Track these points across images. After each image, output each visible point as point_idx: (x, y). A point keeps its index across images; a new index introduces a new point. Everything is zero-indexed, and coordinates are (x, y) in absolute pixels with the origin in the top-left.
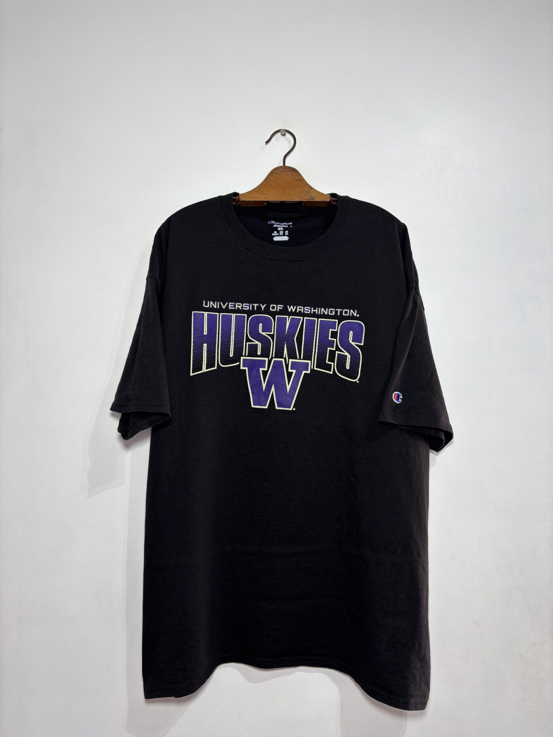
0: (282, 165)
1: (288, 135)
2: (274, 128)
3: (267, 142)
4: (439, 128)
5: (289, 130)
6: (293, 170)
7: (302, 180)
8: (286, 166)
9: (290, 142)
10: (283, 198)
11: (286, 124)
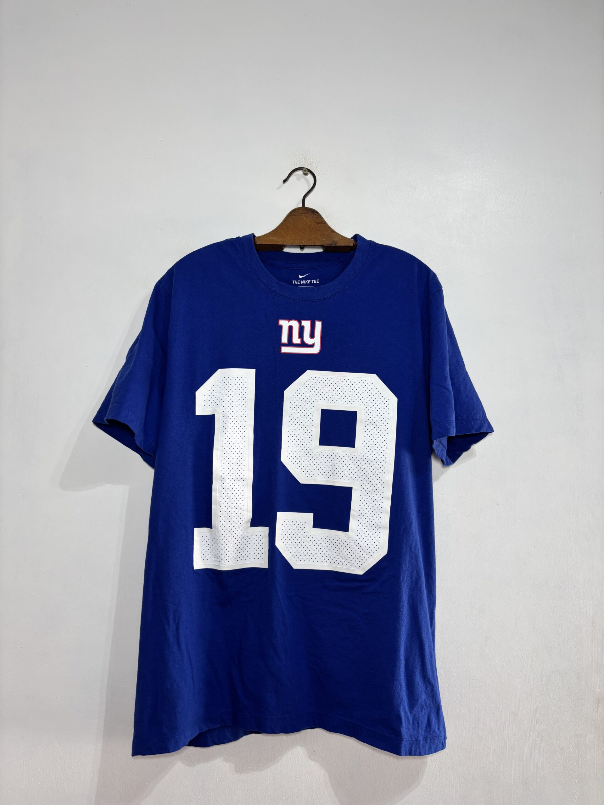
0: (301, 206)
1: (309, 174)
2: (294, 166)
3: (285, 181)
5: (309, 168)
6: (313, 212)
7: (323, 222)
8: (306, 207)
9: (309, 182)
10: (303, 241)
11: (308, 163)
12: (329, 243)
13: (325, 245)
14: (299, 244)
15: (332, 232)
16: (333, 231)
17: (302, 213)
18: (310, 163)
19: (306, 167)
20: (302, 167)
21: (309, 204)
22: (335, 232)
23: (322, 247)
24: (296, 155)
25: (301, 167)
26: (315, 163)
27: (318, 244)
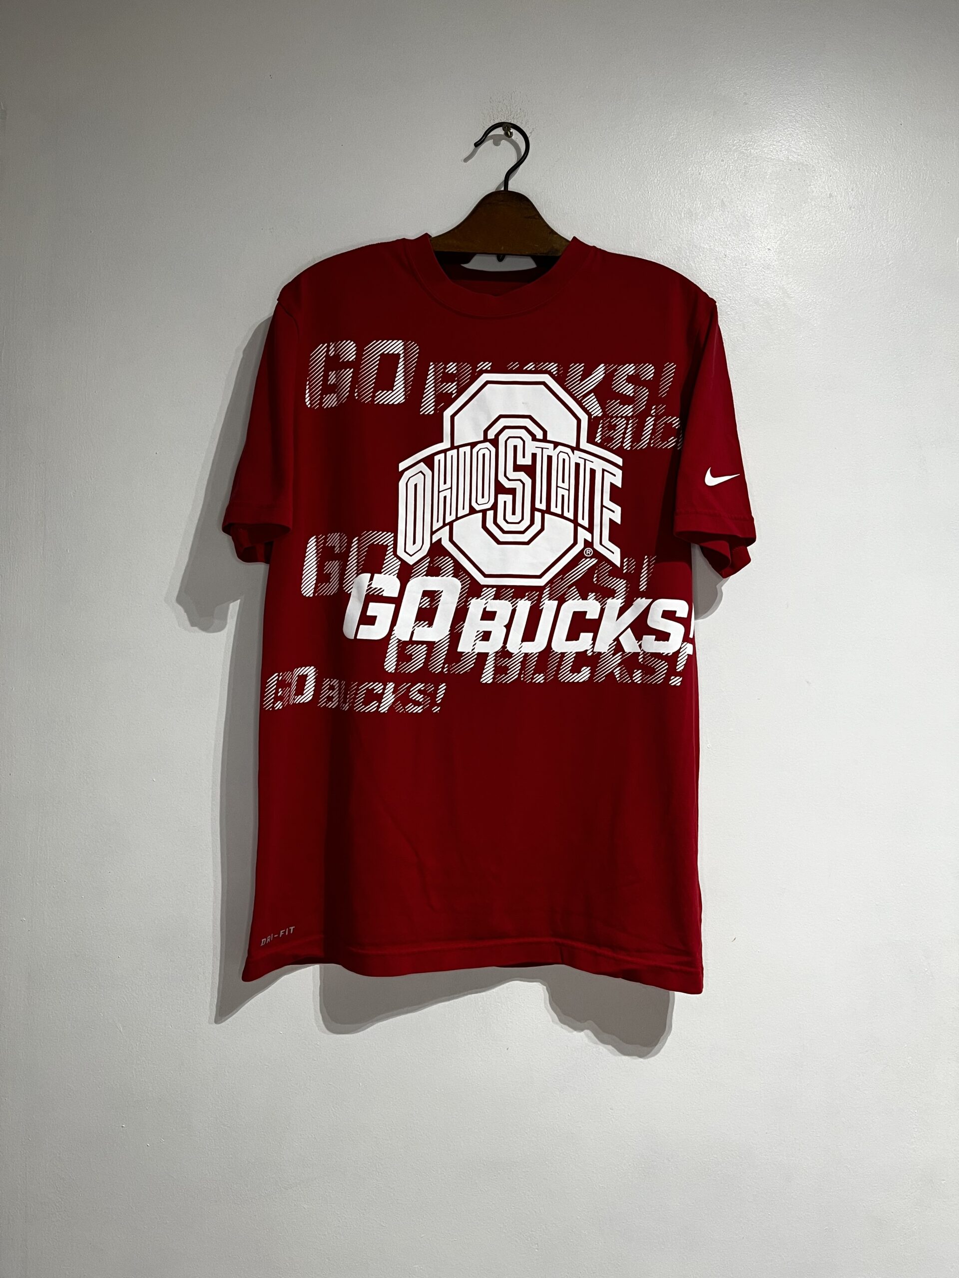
0: (503, 189)
1: (516, 136)
2: (492, 121)
3: (477, 145)
4: (789, 129)
5: (518, 124)
6: (522, 200)
7: (537, 217)
8: (510, 191)
9: (517, 148)
10: (502, 248)
11: (512, 116)
12: (545, 252)
13: (539, 255)
14: (494, 252)
15: (550, 233)
16: (553, 232)
17: (502, 201)
18: (515, 115)
19: (509, 122)
20: (503, 121)
21: (514, 186)
22: (556, 233)
23: (535, 258)
24: (493, 101)
25: (501, 122)
26: (525, 116)
27: (527, 253)
